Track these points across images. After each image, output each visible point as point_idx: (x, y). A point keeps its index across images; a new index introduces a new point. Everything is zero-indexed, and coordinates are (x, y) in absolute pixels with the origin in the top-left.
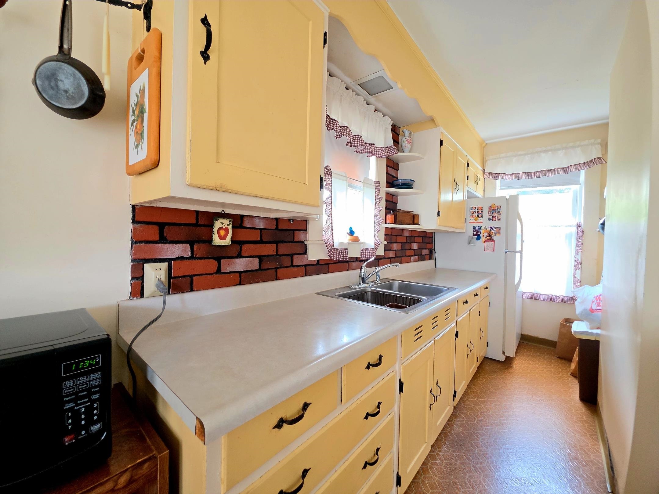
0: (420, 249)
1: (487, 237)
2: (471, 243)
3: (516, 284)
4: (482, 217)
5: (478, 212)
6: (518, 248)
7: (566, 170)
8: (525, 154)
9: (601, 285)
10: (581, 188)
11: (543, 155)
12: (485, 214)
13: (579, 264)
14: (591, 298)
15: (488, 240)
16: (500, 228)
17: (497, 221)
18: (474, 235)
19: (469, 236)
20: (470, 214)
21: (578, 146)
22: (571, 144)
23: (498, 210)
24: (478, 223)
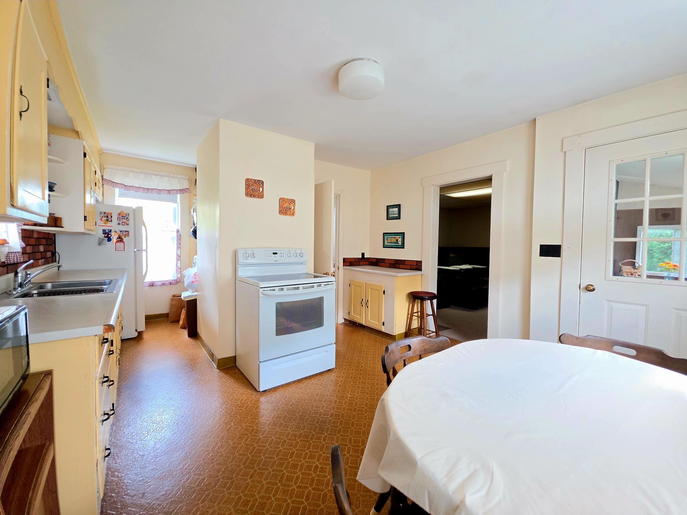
0: (45, 251)
1: (117, 239)
2: (102, 244)
3: (143, 275)
4: (111, 221)
5: (107, 217)
6: (144, 247)
7: (169, 191)
8: (140, 173)
9: (196, 268)
10: (178, 206)
11: (154, 177)
12: (115, 218)
13: (179, 257)
14: (192, 275)
15: (118, 241)
16: (129, 231)
17: (126, 226)
18: (105, 237)
19: (100, 238)
20: (99, 218)
21: (176, 178)
22: (172, 175)
23: (126, 217)
24: (107, 226)
